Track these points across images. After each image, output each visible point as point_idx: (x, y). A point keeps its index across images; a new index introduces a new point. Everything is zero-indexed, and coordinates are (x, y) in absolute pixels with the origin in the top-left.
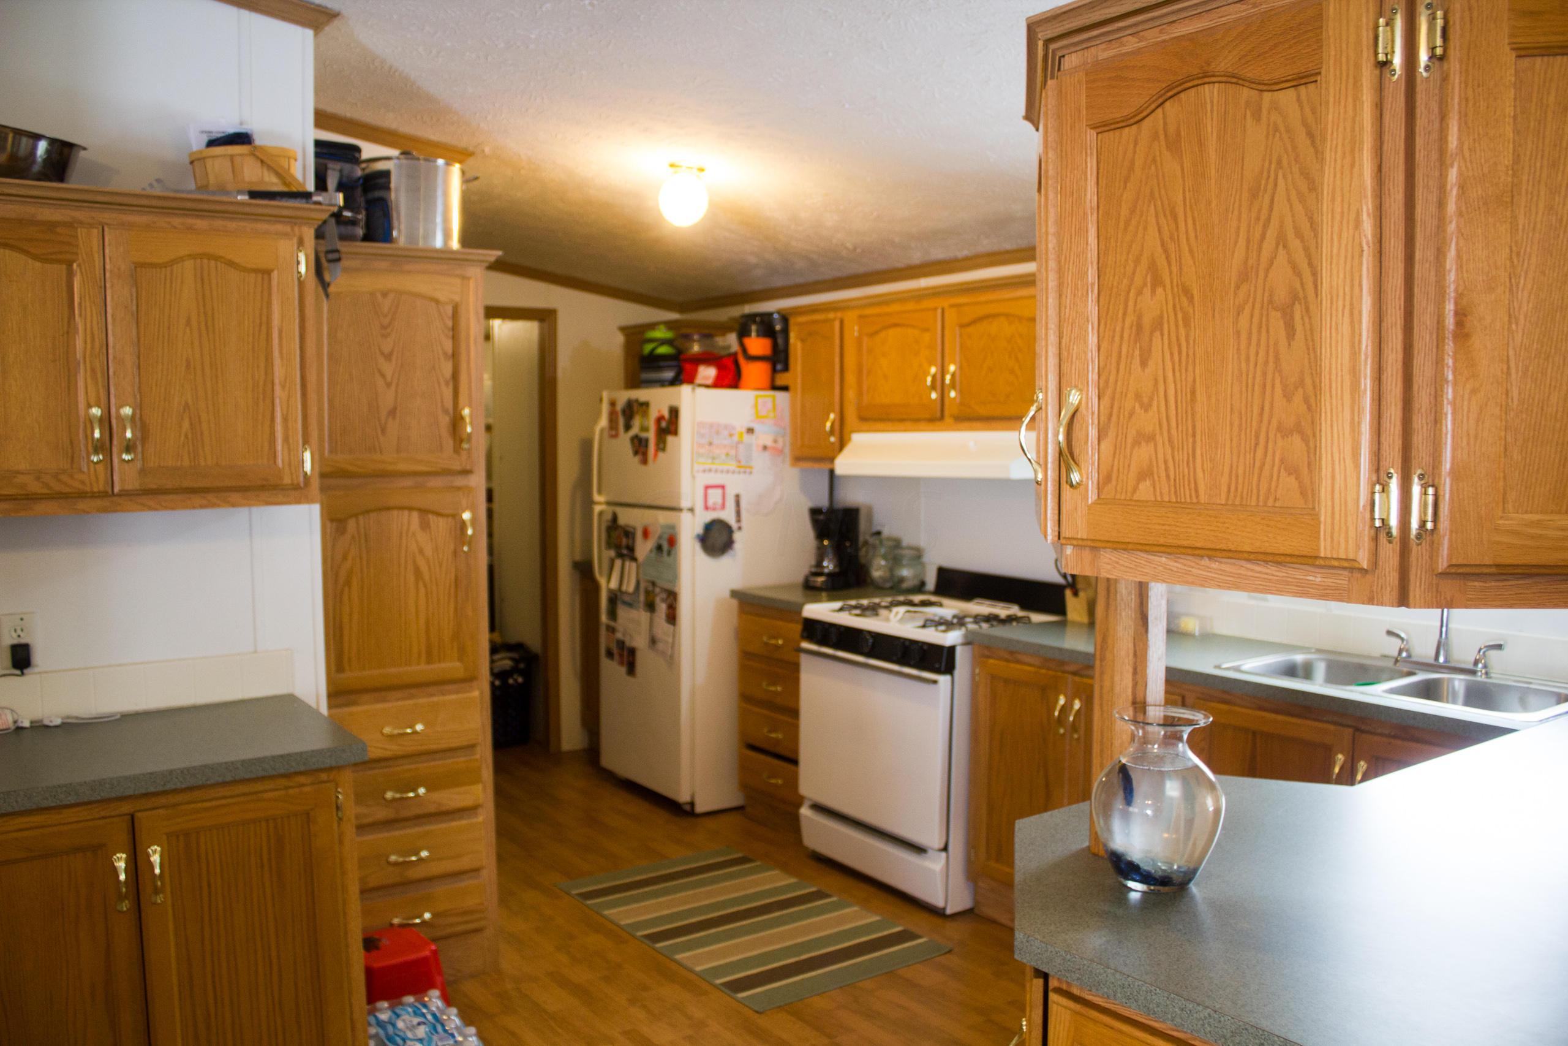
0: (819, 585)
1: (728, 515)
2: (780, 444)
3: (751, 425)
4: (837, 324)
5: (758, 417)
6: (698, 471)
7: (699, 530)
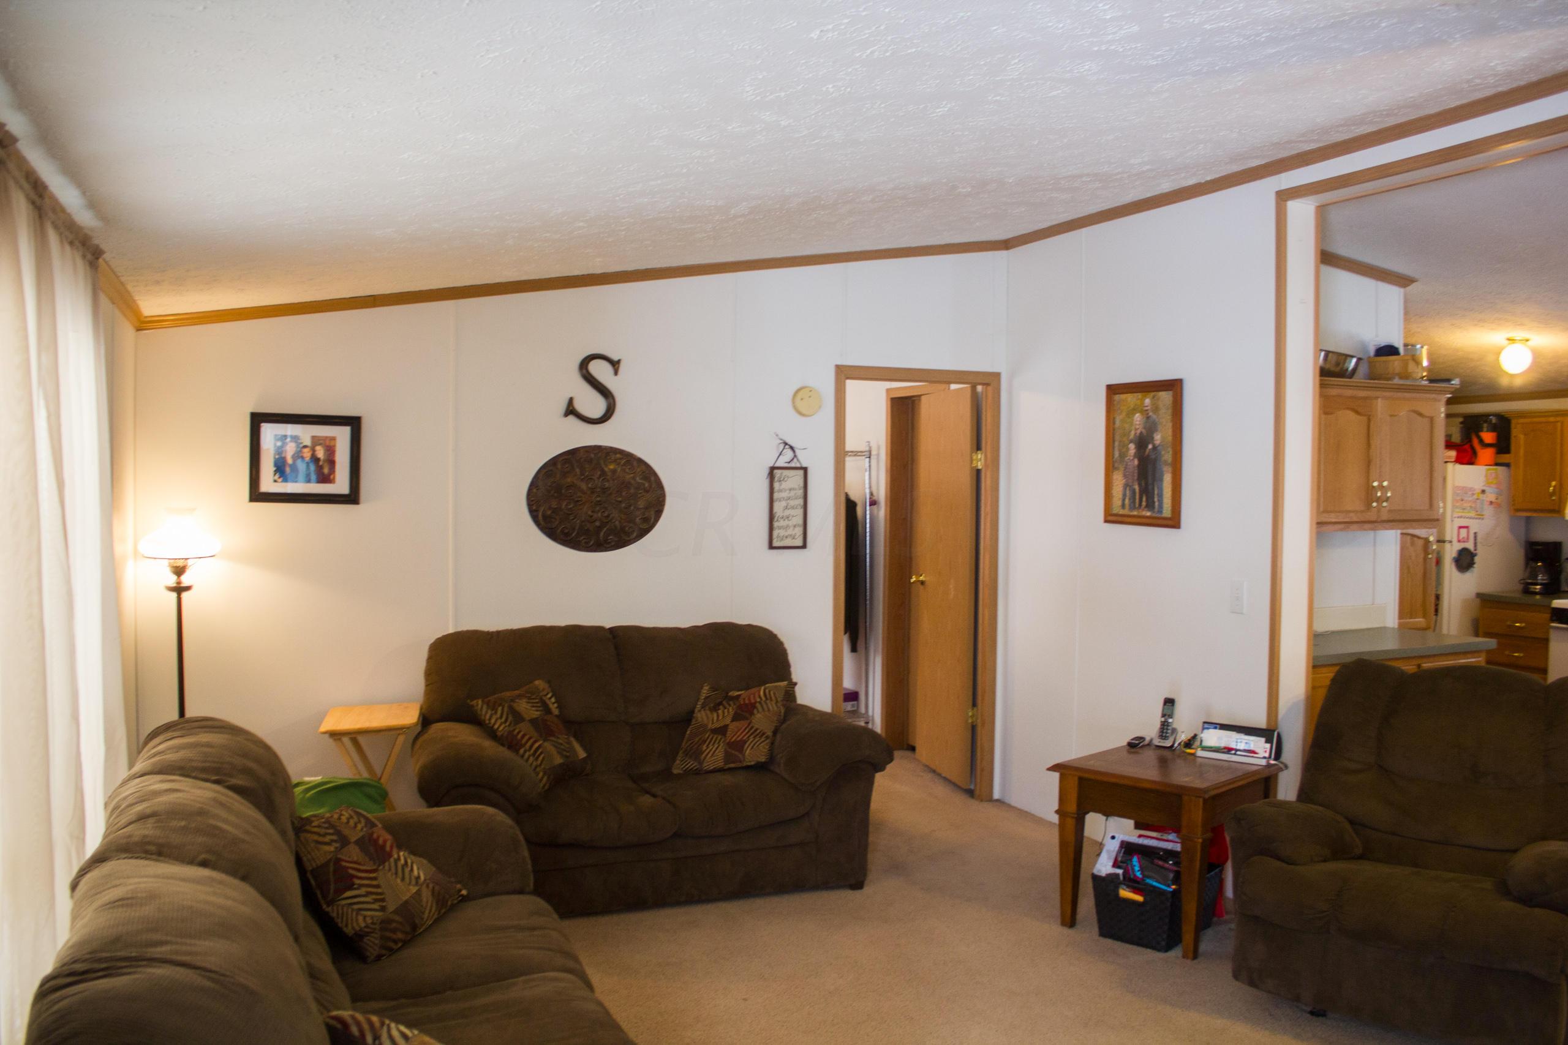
0: (1537, 591)
1: (1470, 546)
2: (1499, 501)
3: (1484, 488)
4: (1559, 424)
5: (1488, 484)
6: (1455, 518)
7: (1454, 554)
